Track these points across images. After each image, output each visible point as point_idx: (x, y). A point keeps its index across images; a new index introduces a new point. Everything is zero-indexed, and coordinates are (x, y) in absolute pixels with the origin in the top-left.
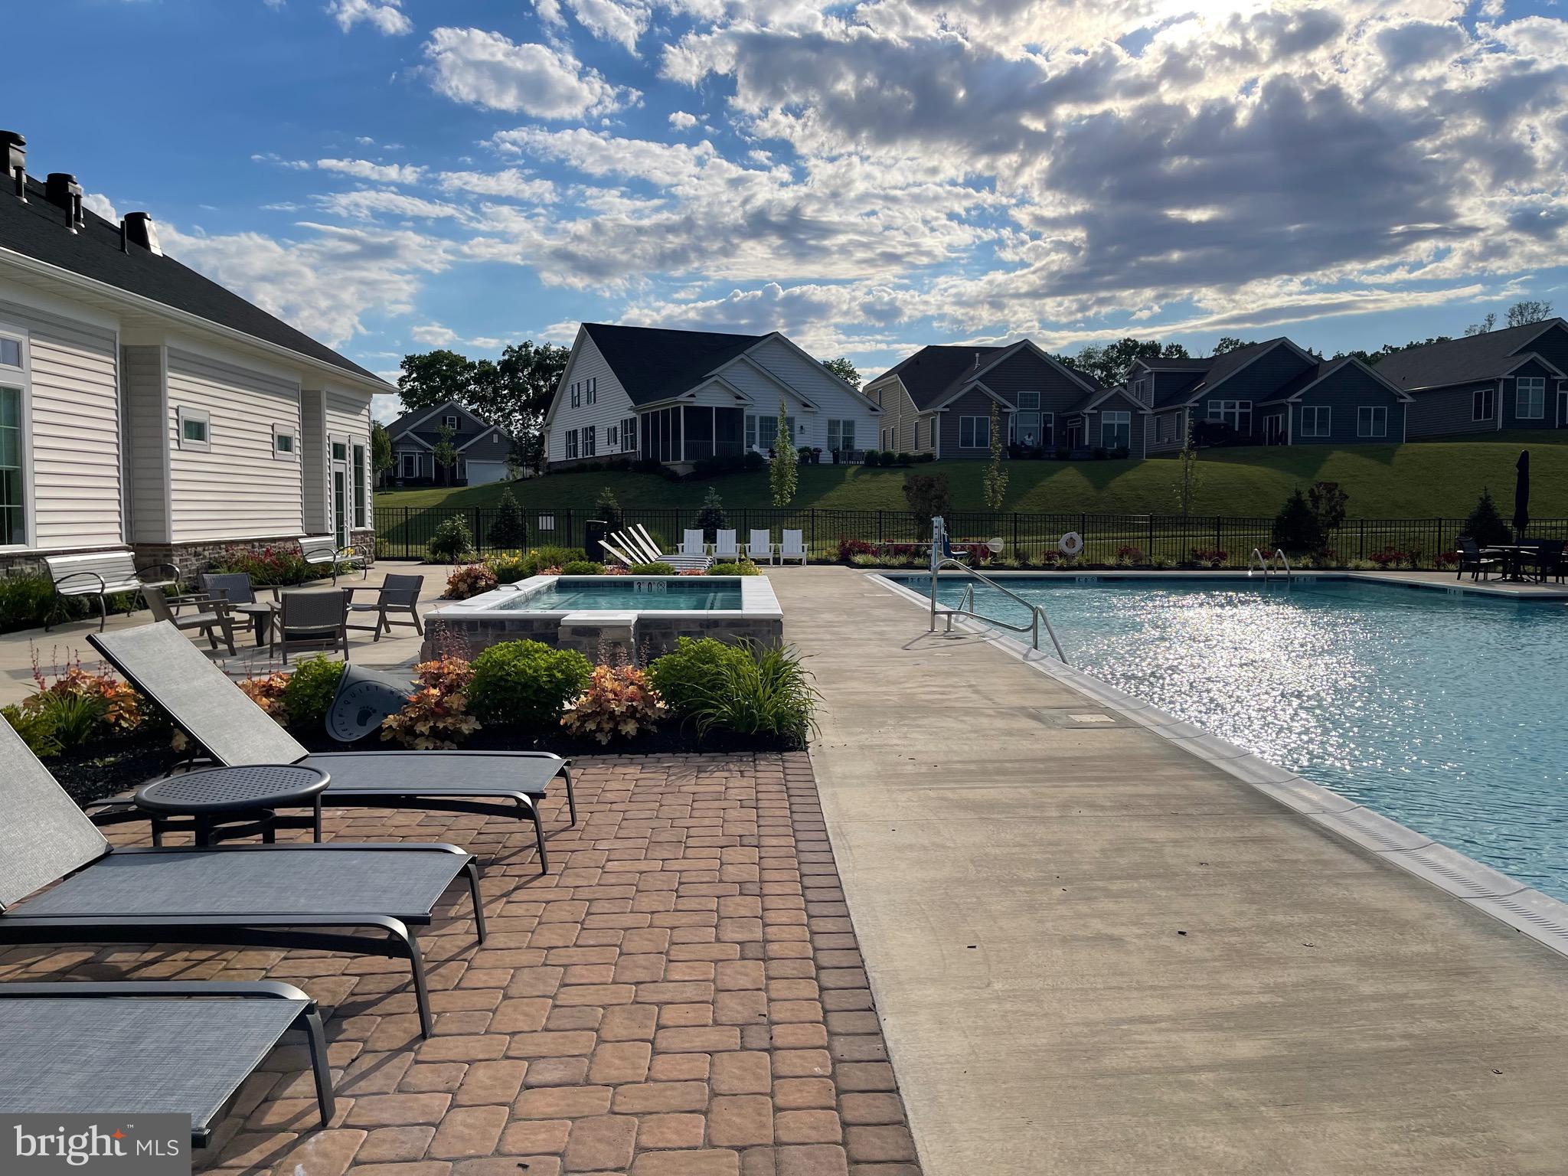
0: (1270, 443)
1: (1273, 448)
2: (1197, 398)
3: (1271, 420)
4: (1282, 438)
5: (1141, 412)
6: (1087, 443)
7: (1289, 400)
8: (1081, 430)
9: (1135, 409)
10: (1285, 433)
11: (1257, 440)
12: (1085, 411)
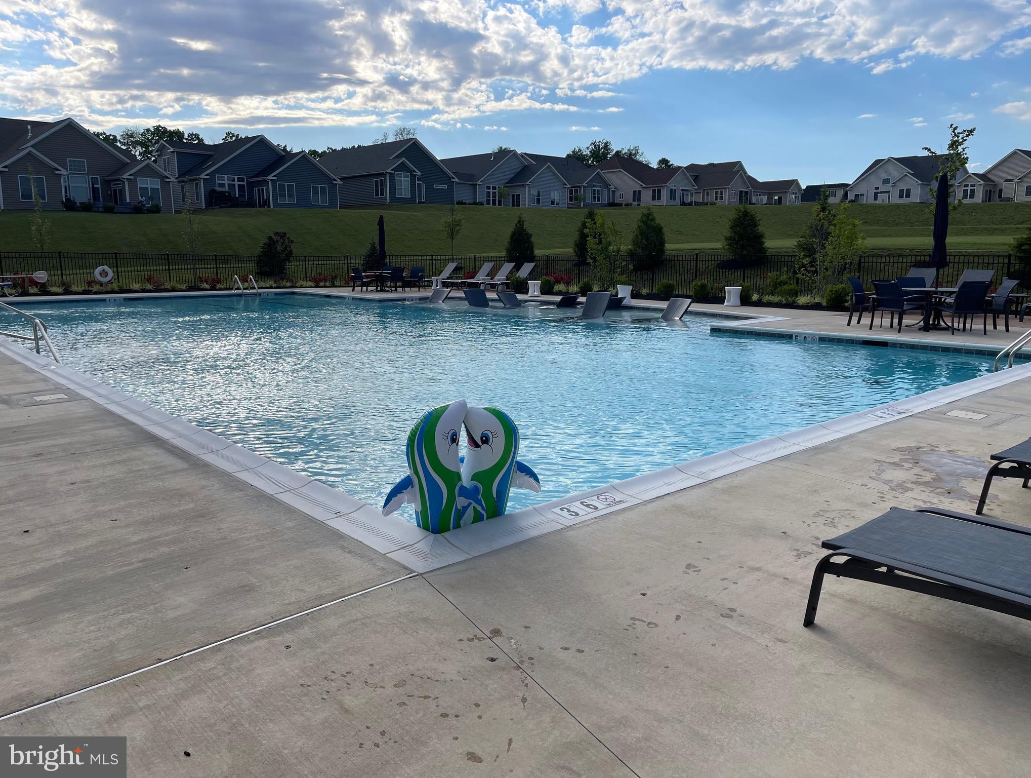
0: (260, 206)
1: (262, 209)
2: (207, 172)
3: (259, 190)
4: (266, 203)
5: (167, 180)
6: (128, 201)
7: (269, 177)
8: (122, 191)
9: (163, 178)
10: (268, 199)
11: (251, 204)
12: (124, 176)
